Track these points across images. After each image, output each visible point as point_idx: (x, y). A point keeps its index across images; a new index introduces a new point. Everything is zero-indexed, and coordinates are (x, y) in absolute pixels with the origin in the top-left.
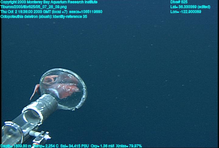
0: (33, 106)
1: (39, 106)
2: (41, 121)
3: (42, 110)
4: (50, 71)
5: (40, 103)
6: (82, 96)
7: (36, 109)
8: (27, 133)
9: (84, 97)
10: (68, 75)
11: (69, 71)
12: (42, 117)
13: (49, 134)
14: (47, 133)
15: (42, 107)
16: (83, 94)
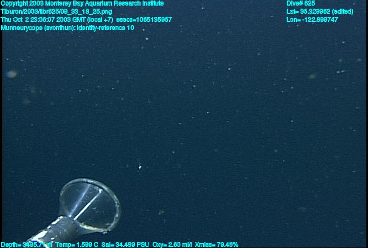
0: (39, 237)
1: (48, 237)
3: (52, 243)
9: (117, 216)
15: (53, 239)
16: (115, 212)
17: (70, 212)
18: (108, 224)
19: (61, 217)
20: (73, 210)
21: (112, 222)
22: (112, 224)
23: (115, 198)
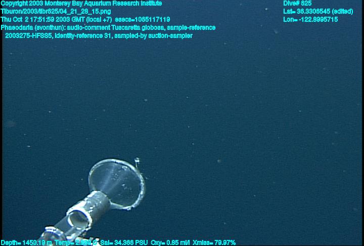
0: (80, 206)
1: (87, 207)
2: (90, 225)
3: (91, 211)
4: (101, 162)
5: (89, 202)
7: (83, 210)
10: (123, 167)
11: (123, 162)
12: (90, 220)
14: (97, 239)
15: (91, 208)
16: (140, 190)
19: (95, 192)
23: (141, 177)
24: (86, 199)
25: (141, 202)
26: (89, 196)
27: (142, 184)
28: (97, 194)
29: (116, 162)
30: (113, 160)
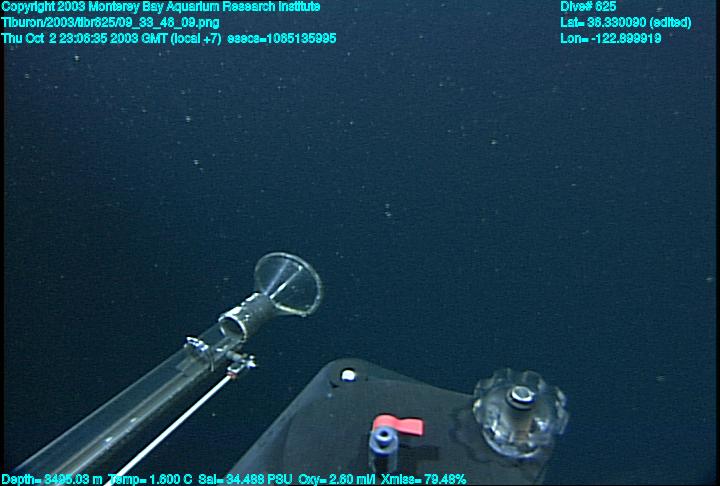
0: (233, 313)
1: (241, 315)
2: (245, 337)
3: (247, 320)
4: (267, 256)
5: (245, 309)
6: (314, 297)
7: (235, 318)
8: (222, 355)
9: (318, 297)
11: (295, 258)
12: (245, 332)
13: (255, 360)
14: (252, 357)
15: (248, 316)
16: (316, 294)
17: (265, 289)
18: (307, 306)
19: (256, 294)
20: (270, 288)
21: (312, 304)
22: (313, 307)
23: (317, 276)
24: (243, 304)
25: (318, 309)
26: (249, 300)
27: (319, 287)
28: (258, 297)
29: (286, 258)
30: (283, 254)
